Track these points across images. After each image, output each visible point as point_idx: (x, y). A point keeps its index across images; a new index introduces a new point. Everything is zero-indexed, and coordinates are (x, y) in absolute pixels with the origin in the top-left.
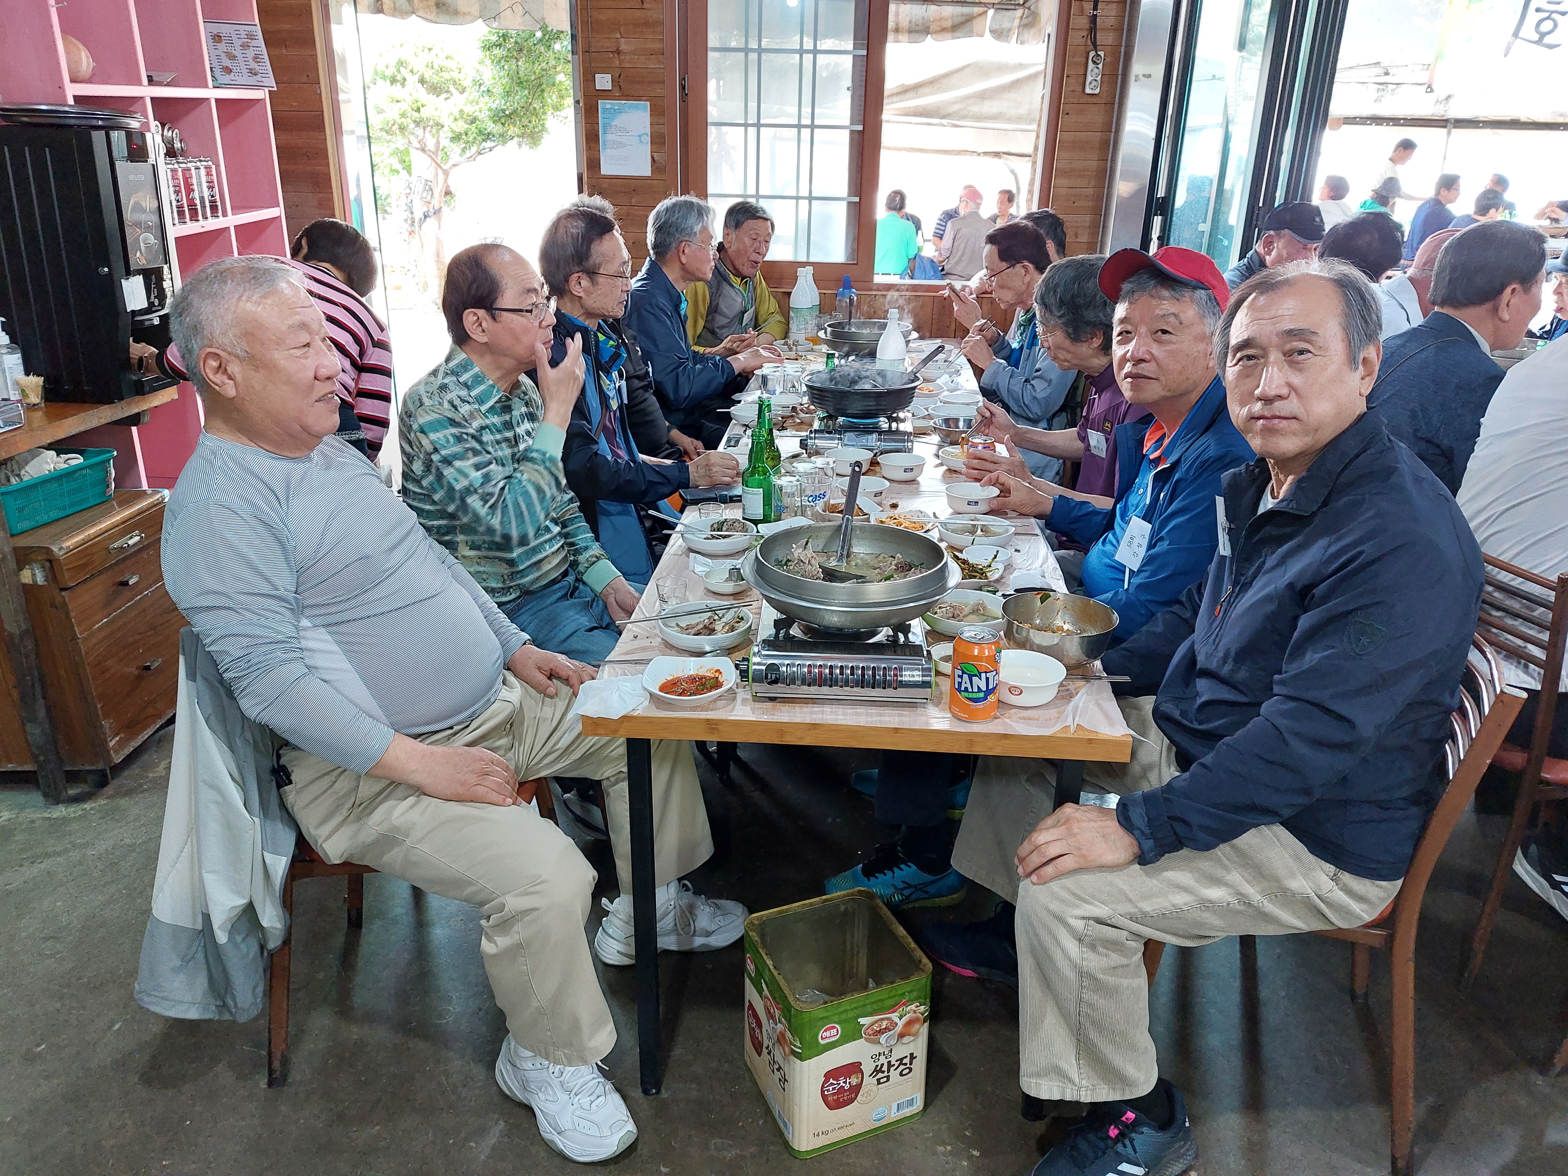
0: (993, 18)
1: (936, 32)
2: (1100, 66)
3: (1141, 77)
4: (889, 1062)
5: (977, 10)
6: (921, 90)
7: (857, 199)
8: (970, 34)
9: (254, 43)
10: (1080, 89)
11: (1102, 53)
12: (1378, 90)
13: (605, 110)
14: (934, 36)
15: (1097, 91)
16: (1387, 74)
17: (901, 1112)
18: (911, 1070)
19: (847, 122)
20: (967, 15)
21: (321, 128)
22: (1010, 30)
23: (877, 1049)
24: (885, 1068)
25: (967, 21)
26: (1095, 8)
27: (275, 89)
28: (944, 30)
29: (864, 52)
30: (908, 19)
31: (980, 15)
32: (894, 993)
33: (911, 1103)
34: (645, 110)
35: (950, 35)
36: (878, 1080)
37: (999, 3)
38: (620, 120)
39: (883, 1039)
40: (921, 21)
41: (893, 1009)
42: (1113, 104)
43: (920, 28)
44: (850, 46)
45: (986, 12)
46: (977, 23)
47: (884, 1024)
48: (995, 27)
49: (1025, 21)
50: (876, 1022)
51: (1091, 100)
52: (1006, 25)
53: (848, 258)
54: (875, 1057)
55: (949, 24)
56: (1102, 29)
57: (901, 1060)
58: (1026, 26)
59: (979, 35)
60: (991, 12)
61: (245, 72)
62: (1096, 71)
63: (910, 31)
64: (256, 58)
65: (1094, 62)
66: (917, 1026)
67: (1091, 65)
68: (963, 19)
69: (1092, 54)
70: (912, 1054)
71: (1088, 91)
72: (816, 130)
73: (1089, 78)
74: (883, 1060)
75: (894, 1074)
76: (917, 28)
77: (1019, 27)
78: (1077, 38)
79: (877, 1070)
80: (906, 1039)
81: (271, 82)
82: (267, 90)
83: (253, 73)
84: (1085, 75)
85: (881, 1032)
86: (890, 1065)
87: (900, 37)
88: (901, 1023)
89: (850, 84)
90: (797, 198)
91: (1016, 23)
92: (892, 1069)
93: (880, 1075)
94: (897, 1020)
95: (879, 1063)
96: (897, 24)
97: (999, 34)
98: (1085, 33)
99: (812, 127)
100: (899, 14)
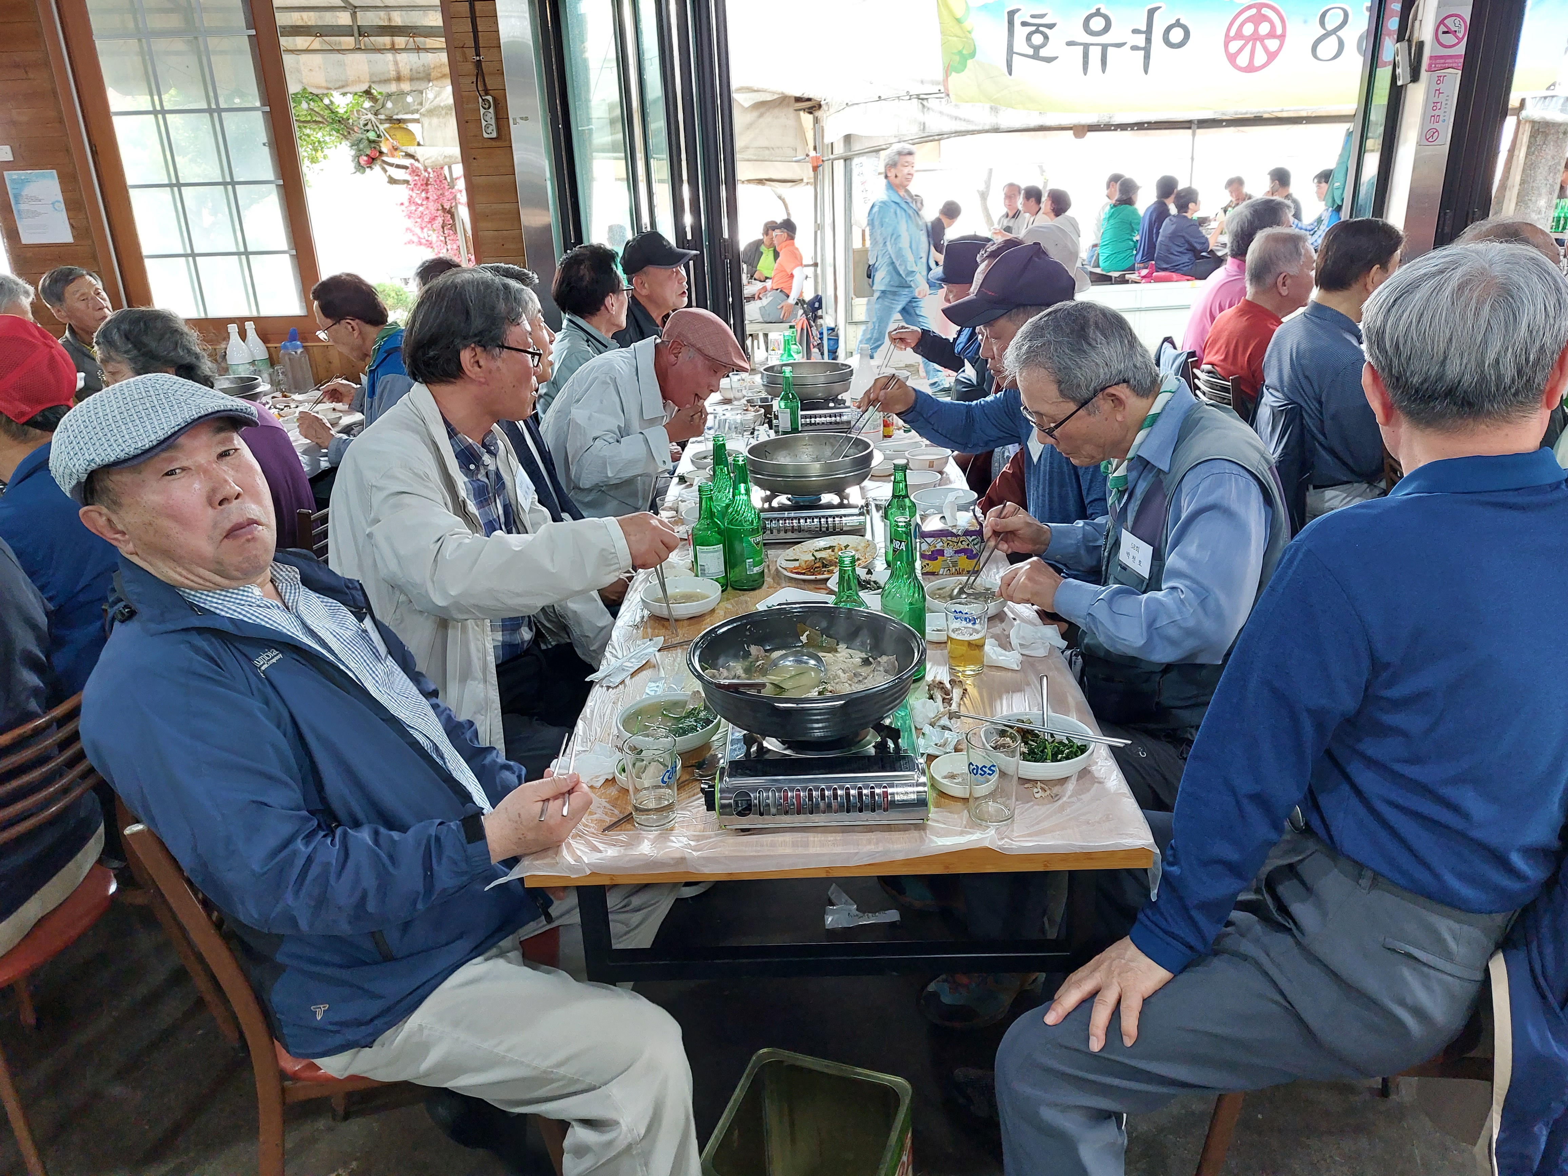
1: (437, 79)
2: (492, 110)
7: (295, 252)
10: (479, 133)
11: (490, 98)
13: (13, 181)
19: (272, 177)
26: (478, 55)
29: (268, 109)
30: (408, 67)
34: (53, 177)
38: (29, 190)
40: (422, 69)
43: (421, 75)
56: (490, 74)
65: (485, 107)
67: (482, 110)
69: (483, 99)
71: (486, 135)
72: (238, 189)
73: (484, 123)
76: (418, 76)
78: (467, 85)
84: (480, 120)
89: (265, 140)
96: (398, 73)
98: (472, 79)
99: (234, 184)
100: (396, 63)
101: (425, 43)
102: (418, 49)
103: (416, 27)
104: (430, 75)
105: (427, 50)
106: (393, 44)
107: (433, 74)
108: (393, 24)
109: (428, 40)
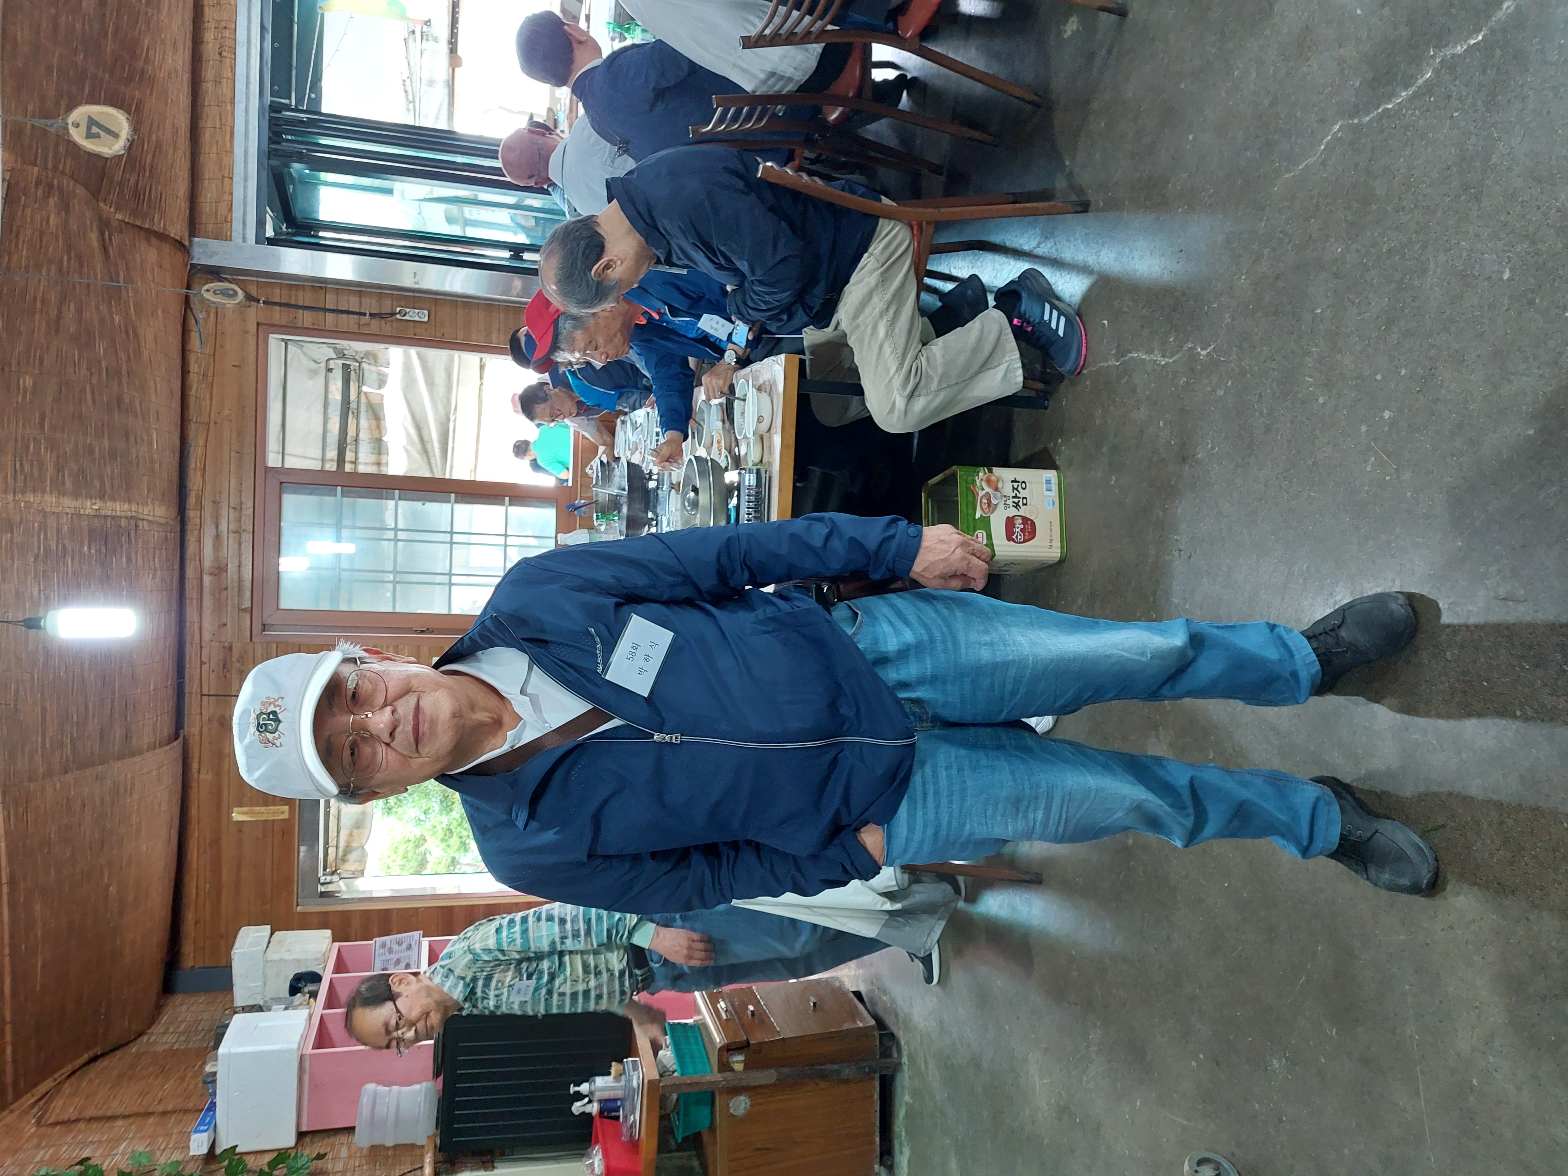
0: (369, 387)
1: (380, 433)
2: (408, 310)
3: (416, 280)
4: (1013, 497)
5: (363, 400)
6: (426, 438)
7: (507, 499)
8: (381, 406)
9: (388, 944)
10: (425, 325)
11: (398, 309)
12: (427, 40)
14: (383, 434)
15: (426, 312)
16: (413, 32)
17: (1053, 489)
18: (1024, 482)
19: (449, 506)
20: (367, 407)
21: (451, 909)
22: (379, 374)
23: (1002, 506)
24: (1016, 500)
25: (372, 408)
26: (365, 314)
27: (421, 932)
28: (378, 427)
29: (397, 492)
30: (370, 455)
31: (367, 398)
32: (964, 495)
33: (1048, 482)
35: (382, 422)
36: (1024, 505)
37: (359, 382)
39: (994, 502)
40: (372, 445)
41: (975, 495)
42: (436, 299)
43: (377, 445)
44: (391, 504)
45: (365, 393)
46: (374, 400)
47: (985, 501)
48: (376, 385)
49: (372, 361)
50: (981, 506)
51: (432, 317)
52: (375, 377)
53: (553, 506)
54: (1006, 506)
55: (374, 422)
56: (380, 308)
57: (1014, 489)
58: (376, 361)
59: (382, 399)
60: (365, 389)
61: (409, 953)
62: (411, 313)
63: (380, 454)
64: (399, 944)
65: (404, 315)
66: (993, 478)
67: (407, 318)
68: (370, 411)
69: (398, 316)
70: (1012, 482)
71: (426, 319)
72: (455, 530)
73: (417, 319)
74: (1010, 502)
75: (1023, 494)
76: (377, 448)
77: (375, 365)
78: (387, 327)
79: (1017, 506)
80: (1000, 485)
81: (417, 934)
82: (422, 939)
83: (409, 947)
84: (414, 321)
85: (989, 503)
86: (1016, 497)
87: (384, 461)
88: (987, 489)
89: (420, 504)
90: (506, 546)
91: (373, 368)
92: (1018, 495)
93: (1021, 504)
94: (984, 492)
95: (1011, 504)
96: (374, 464)
97: (382, 382)
98: (383, 322)
99: (452, 533)
100: (366, 464)
101: (352, 437)
102: (356, 441)
103: (339, 441)
104: (377, 439)
105: (357, 435)
106: (352, 462)
107: (377, 436)
108: (336, 458)
109: (349, 434)
